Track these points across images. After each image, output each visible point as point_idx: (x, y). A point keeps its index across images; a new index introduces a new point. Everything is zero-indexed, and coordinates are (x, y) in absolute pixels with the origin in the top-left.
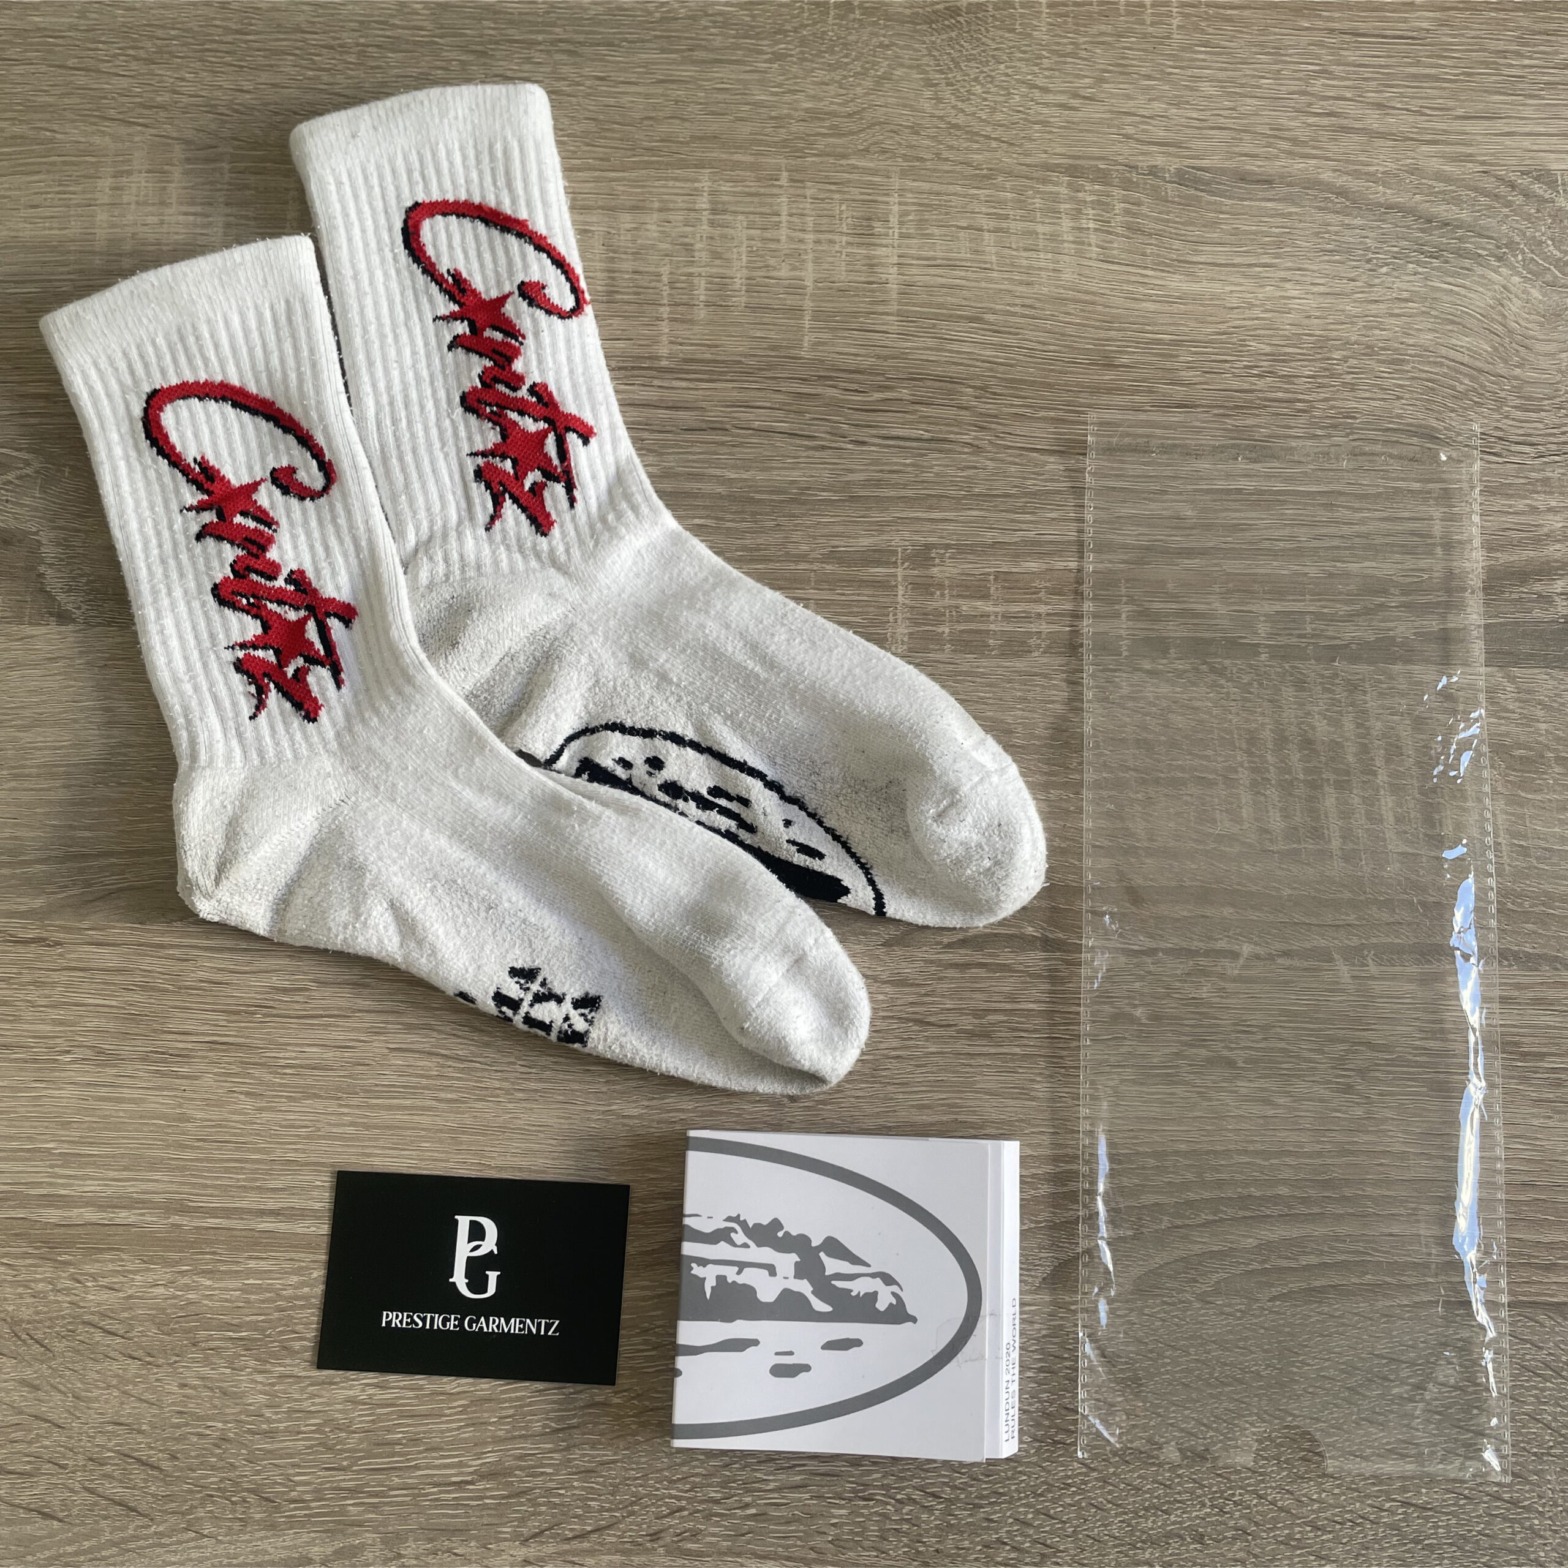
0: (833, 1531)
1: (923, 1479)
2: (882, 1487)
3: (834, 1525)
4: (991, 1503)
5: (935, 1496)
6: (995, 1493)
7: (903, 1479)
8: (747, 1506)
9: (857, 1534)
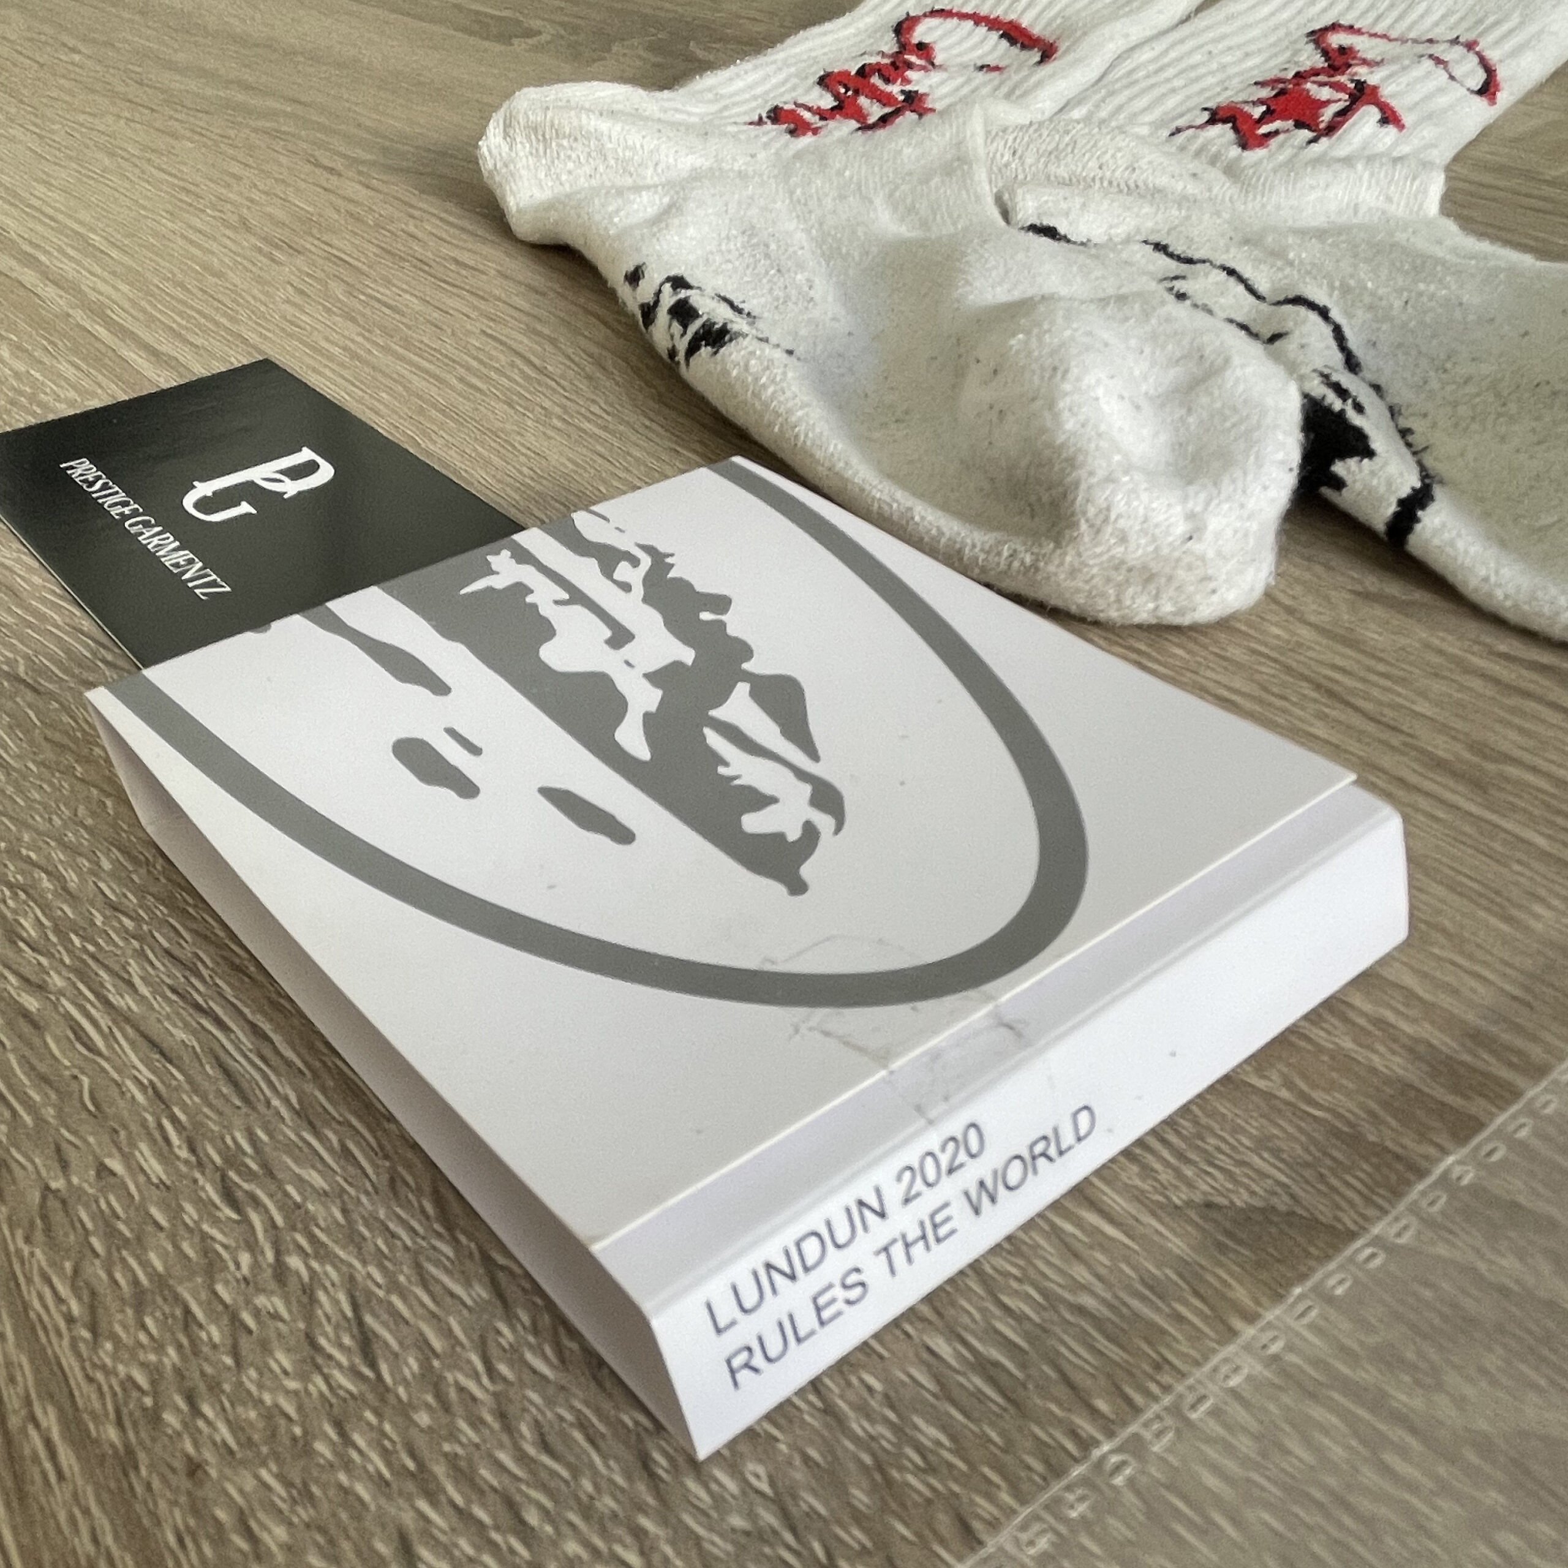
0: (83, 1179)
1: (393, 1286)
2: (291, 1209)
3: (103, 1171)
4: (464, 1515)
5: (366, 1343)
6: (512, 1506)
7: (354, 1240)
8: (39, 988)
9: (111, 1234)
